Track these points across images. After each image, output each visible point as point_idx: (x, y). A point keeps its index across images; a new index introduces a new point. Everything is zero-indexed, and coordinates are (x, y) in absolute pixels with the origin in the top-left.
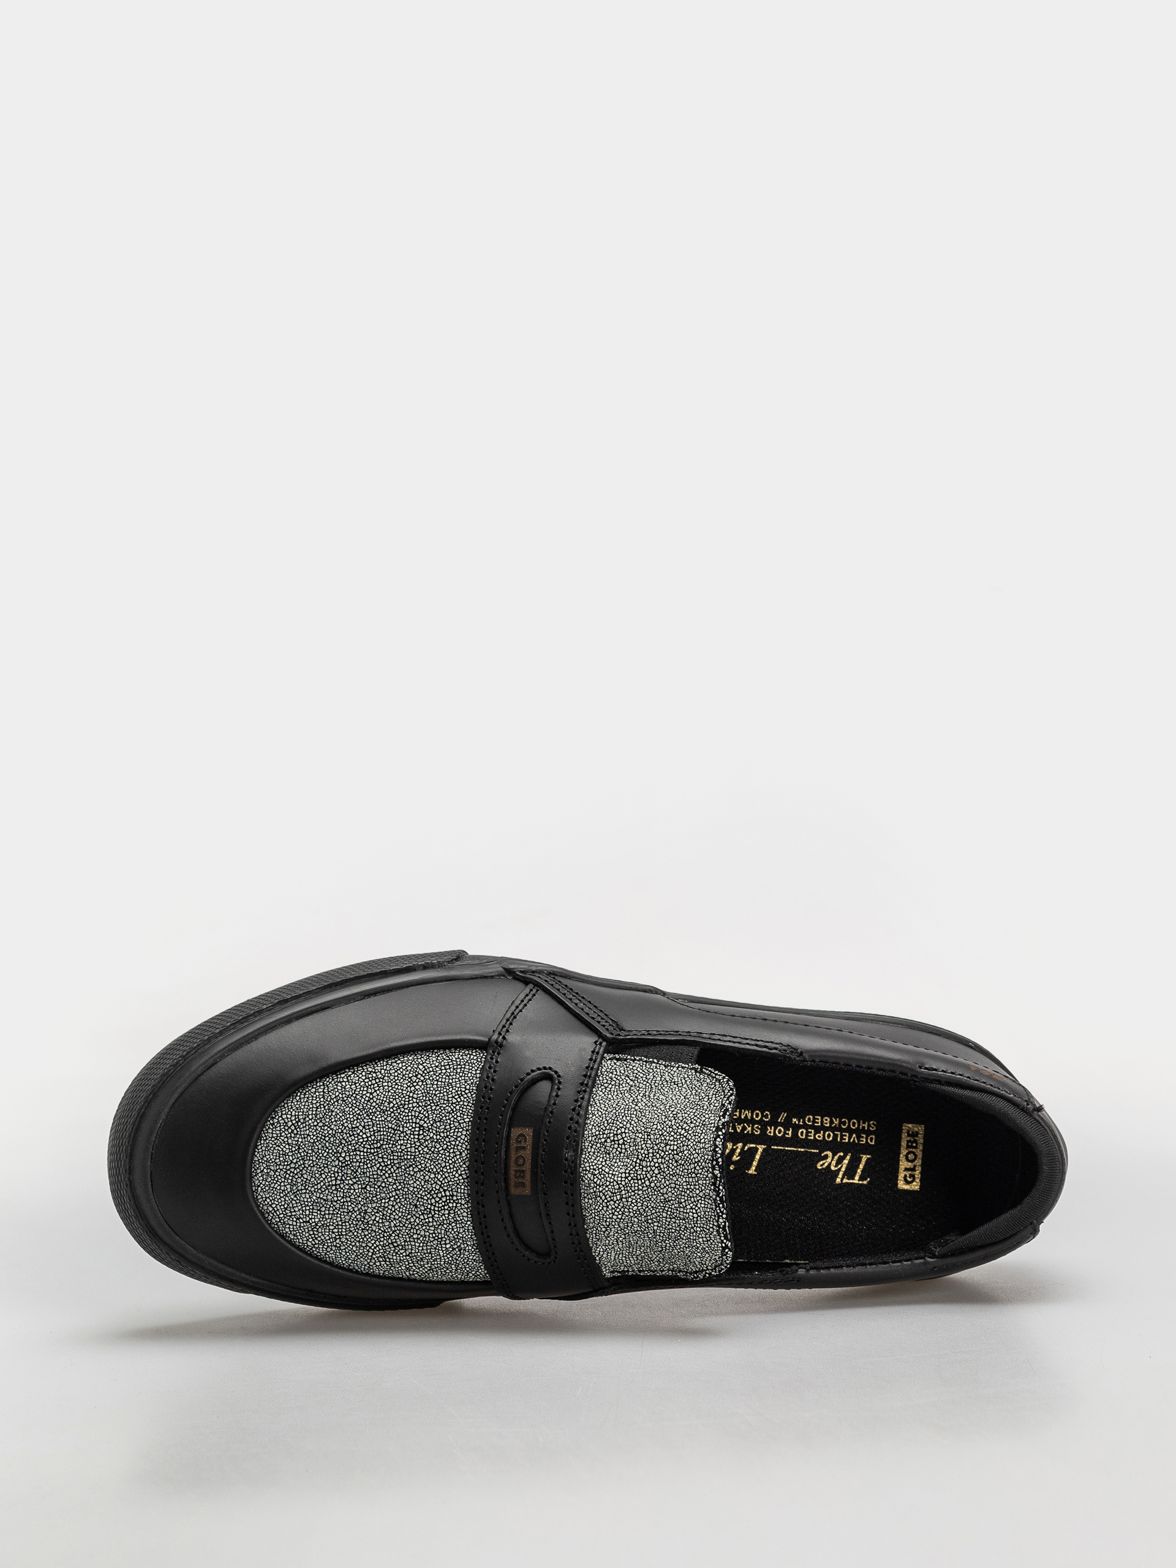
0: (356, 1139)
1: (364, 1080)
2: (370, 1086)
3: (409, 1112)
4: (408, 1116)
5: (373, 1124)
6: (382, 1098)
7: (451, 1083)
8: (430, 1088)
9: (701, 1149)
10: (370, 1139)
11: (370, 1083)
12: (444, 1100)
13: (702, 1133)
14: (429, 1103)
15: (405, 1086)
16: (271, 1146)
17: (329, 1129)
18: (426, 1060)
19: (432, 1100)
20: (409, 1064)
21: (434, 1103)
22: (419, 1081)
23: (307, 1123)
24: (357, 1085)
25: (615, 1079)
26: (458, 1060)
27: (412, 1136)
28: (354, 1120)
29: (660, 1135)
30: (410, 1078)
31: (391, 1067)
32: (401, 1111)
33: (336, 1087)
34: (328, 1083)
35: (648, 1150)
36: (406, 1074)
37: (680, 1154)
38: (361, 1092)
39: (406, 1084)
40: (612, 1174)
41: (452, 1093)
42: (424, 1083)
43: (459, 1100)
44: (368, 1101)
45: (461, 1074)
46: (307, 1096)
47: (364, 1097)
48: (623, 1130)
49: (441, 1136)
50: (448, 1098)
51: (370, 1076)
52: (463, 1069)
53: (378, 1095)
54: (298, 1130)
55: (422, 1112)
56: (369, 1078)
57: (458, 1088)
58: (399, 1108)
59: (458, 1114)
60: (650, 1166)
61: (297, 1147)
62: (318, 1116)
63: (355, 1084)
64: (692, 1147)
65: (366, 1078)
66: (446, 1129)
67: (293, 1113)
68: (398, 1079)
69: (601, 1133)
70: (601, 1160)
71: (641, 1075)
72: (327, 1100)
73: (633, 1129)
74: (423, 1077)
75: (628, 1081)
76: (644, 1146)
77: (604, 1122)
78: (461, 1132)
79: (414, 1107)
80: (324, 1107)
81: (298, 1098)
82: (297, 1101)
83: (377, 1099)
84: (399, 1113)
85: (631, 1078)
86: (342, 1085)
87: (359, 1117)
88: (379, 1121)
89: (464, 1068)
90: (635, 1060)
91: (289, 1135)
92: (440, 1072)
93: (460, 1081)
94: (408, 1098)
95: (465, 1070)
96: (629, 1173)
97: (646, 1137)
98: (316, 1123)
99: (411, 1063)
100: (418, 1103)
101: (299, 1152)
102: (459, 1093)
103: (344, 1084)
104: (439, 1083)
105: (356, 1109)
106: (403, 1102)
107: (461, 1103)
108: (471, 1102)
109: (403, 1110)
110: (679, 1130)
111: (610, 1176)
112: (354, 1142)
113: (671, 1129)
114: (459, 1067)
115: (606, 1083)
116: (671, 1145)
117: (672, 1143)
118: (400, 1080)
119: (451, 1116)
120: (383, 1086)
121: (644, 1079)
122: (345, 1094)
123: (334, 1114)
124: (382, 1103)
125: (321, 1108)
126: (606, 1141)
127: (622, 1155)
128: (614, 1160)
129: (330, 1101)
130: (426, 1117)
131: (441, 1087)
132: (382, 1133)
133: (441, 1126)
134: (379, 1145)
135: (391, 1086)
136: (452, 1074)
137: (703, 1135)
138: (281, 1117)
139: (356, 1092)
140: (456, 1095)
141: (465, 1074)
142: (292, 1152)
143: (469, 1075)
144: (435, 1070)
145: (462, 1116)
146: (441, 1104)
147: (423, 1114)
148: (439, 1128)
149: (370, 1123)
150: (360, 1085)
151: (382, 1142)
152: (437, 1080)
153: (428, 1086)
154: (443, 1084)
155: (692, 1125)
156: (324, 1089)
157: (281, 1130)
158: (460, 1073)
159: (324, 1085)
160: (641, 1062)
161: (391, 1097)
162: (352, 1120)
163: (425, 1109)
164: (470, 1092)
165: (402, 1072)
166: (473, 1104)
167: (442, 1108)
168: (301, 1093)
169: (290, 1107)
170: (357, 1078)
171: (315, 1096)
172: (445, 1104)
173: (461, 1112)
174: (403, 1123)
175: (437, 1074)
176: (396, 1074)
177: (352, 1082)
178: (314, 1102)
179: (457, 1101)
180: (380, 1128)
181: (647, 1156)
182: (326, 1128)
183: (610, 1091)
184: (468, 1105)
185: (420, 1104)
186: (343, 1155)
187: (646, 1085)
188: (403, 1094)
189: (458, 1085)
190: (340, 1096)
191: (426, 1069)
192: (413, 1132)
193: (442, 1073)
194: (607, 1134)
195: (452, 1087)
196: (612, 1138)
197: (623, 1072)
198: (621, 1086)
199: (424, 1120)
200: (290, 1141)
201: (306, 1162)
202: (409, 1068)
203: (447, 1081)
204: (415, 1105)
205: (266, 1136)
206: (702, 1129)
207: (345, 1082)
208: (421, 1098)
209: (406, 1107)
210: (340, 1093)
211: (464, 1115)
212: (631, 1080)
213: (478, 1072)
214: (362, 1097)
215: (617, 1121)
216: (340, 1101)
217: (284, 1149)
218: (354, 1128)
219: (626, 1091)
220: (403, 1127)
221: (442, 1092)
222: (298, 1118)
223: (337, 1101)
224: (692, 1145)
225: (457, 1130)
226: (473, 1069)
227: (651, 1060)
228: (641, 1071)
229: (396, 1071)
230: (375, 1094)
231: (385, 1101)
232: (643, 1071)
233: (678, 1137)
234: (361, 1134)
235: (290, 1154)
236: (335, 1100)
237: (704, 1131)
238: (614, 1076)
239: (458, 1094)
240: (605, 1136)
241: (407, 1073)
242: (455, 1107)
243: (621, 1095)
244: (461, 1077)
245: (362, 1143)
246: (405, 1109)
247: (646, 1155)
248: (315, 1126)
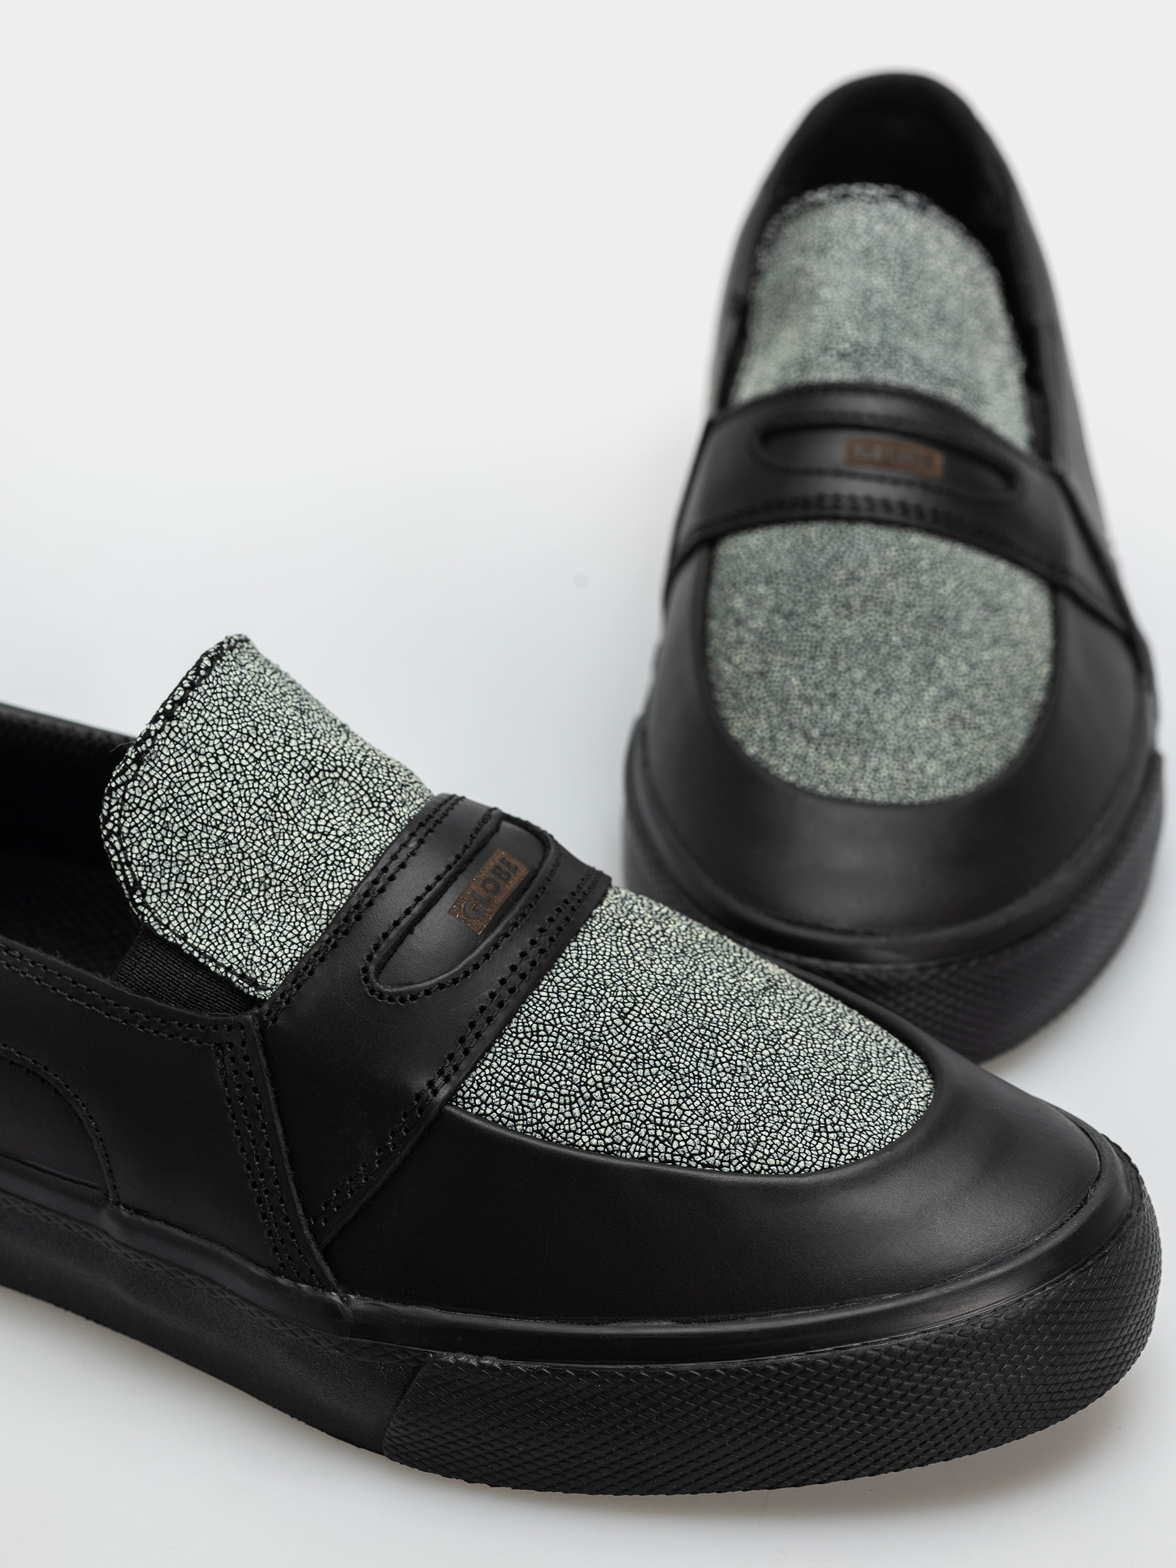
0: (734, 1058)
1: (680, 1134)
2: (673, 1119)
3: (631, 1046)
4: (635, 1041)
5: (697, 1062)
6: (665, 1089)
7: (541, 1060)
8: (578, 1068)
9: (211, 712)
10: (713, 1046)
11: (672, 1123)
12: (565, 1037)
13: (195, 734)
14: (592, 1044)
15: (617, 1090)
16: (878, 1128)
17: (773, 1094)
18: (562, 1123)
19: (584, 1047)
20: (593, 1127)
21: (583, 1039)
22: (591, 1087)
23: (804, 1121)
24: (694, 1131)
25: (277, 944)
26: (510, 1098)
27: (643, 1012)
28: (725, 1083)
29: (258, 781)
30: (603, 1100)
31: (625, 1135)
32: (644, 1054)
33: (732, 1147)
34: (742, 1159)
35: (290, 776)
36: (607, 1110)
37: (245, 731)
38: (694, 1117)
39: (614, 1092)
40: (361, 788)
41: (547, 1042)
42: (584, 1079)
43: (541, 1027)
44: (688, 1097)
45: (517, 1069)
46: (784, 1158)
47: (692, 1107)
48: (309, 837)
49: (598, 991)
50: (557, 1038)
51: (667, 1135)
52: (510, 1077)
53: (669, 1098)
54: (822, 1121)
55: (610, 1036)
56: (671, 1132)
57: (532, 1047)
58: (644, 1059)
59: (553, 1006)
60: (299, 755)
61: (836, 1102)
62: (781, 1119)
63: (697, 1135)
64: (223, 725)
65: (676, 1134)
66: (584, 996)
67: (819, 1146)
68: (625, 1106)
69: (346, 850)
70: (366, 820)
71: (231, 935)
72: (756, 1133)
73: (293, 831)
74: (580, 1092)
75: (257, 932)
76: (292, 787)
77: (333, 863)
78: (562, 982)
79: (620, 1049)
80: (764, 1126)
81: (802, 1164)
82: (805, 1159)
83: (673, 1092)
84: (648, 1052)
85: (250, 936)
86: (719, 1143)
87: (714, 1082)
88: (686, 1060)
89: (506, 1078)
90: (228, 969)
91: (840, 1123)
92: (549, 1088)
93: (524, 1059)
94: (622, 1067)
95: (506, 1074)
96: (336, 770)
97: (281, 796)
98: (790, 1113)
99: (589, 1128)
100: (610, 1052)
101: (836, 1095)
102: (535, 1038)
103: (716, 1144)
104: (559, 1068)
105: (714, 1096)
106: (634, 1065)
107: (540, 1020)
108: (522, 1017)
109: (640, 1054)
110: (226, 765)
111: (365, 788)
112: (741, 1057)
113: (238, 777)
114: (514, 1085)
115: (293, 943)
116: (252, 755)
117: (247, 755)
118: (622, 1103)
119: (567, 1010)
120: (654, 1108)
121: (230, 925)
122: (721, 1128)
123: (754, 1109)
124: (668, 1082)
125: (771, 1128)
126: (345, 835)
127: (331, 808)
128: (347, 808)
129: (751, 1129)
130: (608, 1026)
131: (560, 1060)
132: (690, 1041)
133: (590, 1004)
134: (703, 1031)
135: (641, 1100)
136: (532, 1076)
137: (195, 730)
138: (841, 1153)
139: (702, 1120)
140: (542, 1036)
141: (510, 1067)
142: (846, 1102)
143: (504, 1063)
144: (557, 1095)
145: (548, 1003)
146: (573, 1034)
147: (610, 1033)
148: (595, 1002)
149: (702, 1065)
150: (691, 1129)
151: (696, 1031)
152: (561, 1074)
153: (579, 1072)
154: (554, 1065)
155: (202, 759)
156: (752, 1154)
157: (851, 1137)
158: (518, 1073)
159: (750, 1161)
160: (219, 960)
161: (648, 1083)
162: (728, 1086)
163: (602, 1038)
164: (517, 1033)
165: (612, 1116)
166: (522, 1013)
167: (574, 1026)
168: (792, 1170)
169: (821, 1158)
170: (690, 1142)
171: (772, 1151)
172: (567, 1030)
173: (547, 1008)
174: (649, 1036)
175: (556, 1085)
176: (623, 1117)
177: (701, 1140)
178: (776, 1141)
179: (545, 1025)
180: (688, 1050)
181: (295, 770)
182: (776, 1099)
183: (295, 927)
184: (531, 1014)
185: (607, 1049)
186: (766, 1052)
187: (233, 913)
188: (628, 1078)
189: (531, 1051)
190: (730, 1128)
191: (571, 1103)
192: (638, 1017)
193: (547, 1085)
194: (338, 842)
195: (542, 1052)
196: (333, 832)
197: (258, 953)
198: (273, 928)
199: (613, 1023)
200: (844, 1115)
201: (830, 1078)
202: (597, 1118)
203: (545, 1067)
204: (617, 1052)
205: (880, 1143)
206: (191, 742)
207: (711, 1146)
208: (601, 1057)
209: (632, 1056)
210: (729, 1133)
211: (544, 1003)
212: (251, 932)
213: (487, 1063)
214: (696, 1108)
215: (310, 855)
216: (736, 1120)
217: (858, 1111)
218: (730, 1073)
219: (270, 916)
220: (651, 1031)
221: (562, 1052)
222: (815, 1136)
223: (739, 1123)
224: (220, 729)
225: (567, 987)
226: (493, 1071)
227: (202, 960)
228: (228, 943)
229: (621, 1122)
230: (673, 1102)
231: (661, 1081)
232: (224, 942)
233: (233, 756)
234: (723, 1060)
235: (852, 1101)
236: (742, 1127)
237: (190, 735)
238: (275, 950)
239: (538, 1036)
240: (342, 842)
241: (603, 1111)
242: (554, 1019)
243: (282, 910)
244: (519, 1065)
245: (728, 1048)
246: (635, 1053)
247: (296, 773)
248: (791, 1110)
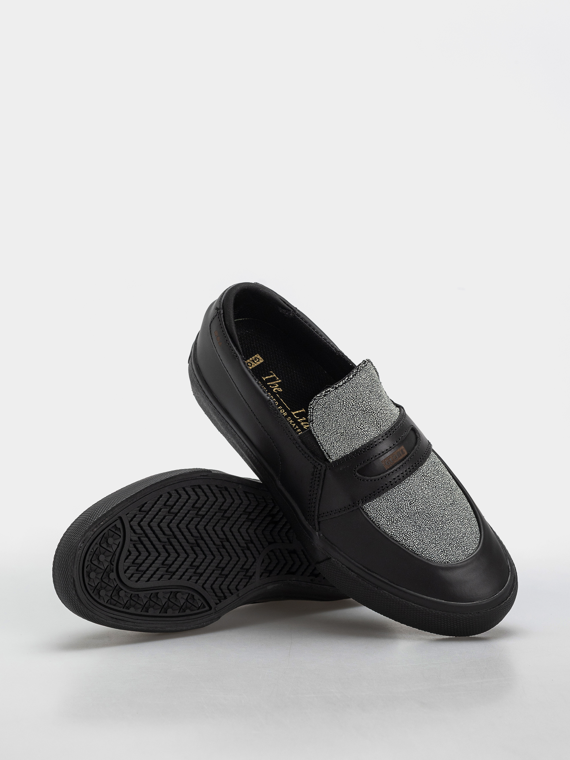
0: (432, 525)
1: (409, 540)
2: (410, 535)
3: (409, 513)
4: (410, 512)
5: (422, 523)
6: (411, 527)
7: (386, 507)
8: (394, 513)
9: (347, 390)
10: (428, 520)
11: (409, 536)
12: (394, 504)
13: (341, 394)
14: (400, 508)
15: (400, 523)
16: (457, 555)
17: (436, 538)
18: (384, 524)
19: (398, 508)
20: (390, 529)
21: (398, 506)
22: (395, 519)
23: (440, 548)
24: (413, 541)
25: (338, 450)
26: (375, 513)
27: (416, 505)
28: (426, 531)
29: (351, 411)
30: (396, 524)
31: (397, 534)
32: (411, 516)
33: (420, 548)
34: (421, 552)
35: (359, 411)
36: (396, 526)
37: (353, 397)
38: (415, 537)
39: (399, 523)
40: (376, 419)
41: (390, 503)
42: (394, 517)
43: (390, 499)
44: (416, 531)
45: (380, 507)
46: (431, 556)
47: (415, 534)
48: (357, 428)
49: (408, 495)
50: (392, 503)
51: (406, 539)
52: (377, 508)
53: (411, 530)
54: (445, 549)
55: (405, 508)
56: (407, 539)
57: (386, 503)
58: (410, 518)
59: (395, 494)
60: (364, 406)
61: (451, 545)
62: (435, 545)
63: (413, 542)
64: (348, 394)
65: (408, 539)
66: (404, 495)
67: (441, 556)
68: (400, 527)
69: (364, 435)
70: (373, 428)
71: (329, 442)
72: (427, 547)
73: (354, 425)
74: (391, 519)
75: (335, 444)
76: (358, 414)
77: (360, 437)
78: (401, 488)
79: (406, 513)
80: (430, 546)
81: (434, 559)
82: (435, 558)
83: (413, 529)
84: (412, 516)
85: (333, 445)
86: (417, 546)
87: (424, 530)
88: (420, 521)
89: (376, 508)
90: (325, 450)
91: (449, 551)
92: (385, 515)
93: (383, 505)
94: (404, 517)
95: (377, 507)
96: (371, 413)
97: (355, 416)
98: (438, 544)
99: (389, 529)
100: (403, 512)
101: (452, 543)
102: (387, 501)
103: (416, 546)
104: (389, 511)
105: (422, 533)
106: (407, 518)
107: (391, 497)
108: (387, 494)
109: (410, 516)
110: (345, 404)
111: (377, 419)
112: (433, 525)
113: (346, 408)
114: (377, 510)
115: (342, 451)
116: (352, 403)
117: (351, 403)
118: (400, 526)
119: (398, 497)
120: (406, 531)
121: (330, 440)
122: (420, 542)
123: (430, 540)
124: (413, 526)
125: (431, 547)
126: (366, 431)
127: (366, 421)
128: (370, 423)
129: (426, 545)
130: (406, 505)
131: (390, 509)
132: (423, 517)
133: (404, 498)
134: (428, 515)
135: (404, 527)
136: (382, 510)
137: (341, 393)
138: (445, 559)
139: (416, 538)
140: (389, 501)
141: (378, 505)
142: (453, 546)
143: (378, 504)
144: (386, 517)
145: (395, 493)
146: (397, 504)
147: (405, 507)
148: (406, 497)
149: (423, 524)
150: (413, 540)
151: (426, 514)
152: (389, 513)
153: (394, 514)
154: (389, 510)
155: (340, 401)
156: (424, 552)
157: (449, 556)
158: (379, 508)
159: (422, 553)
160: (324, 447)
161: (408, 524)
162: (427, 532)
163: (403, 508)
164: (384, 498)
165: (396, 529)
166: (387, 493)
167: (398, 502)
168: (431, 559)
169: (439, 559)
170: (411, 543)
171: (429, 553)
172: (395, 502)
173: (394, 494)
174: (414, 512)
175: (387, 515)
176: (398, 530)
177: (414, 543)
178: (431, 551)
179: (391, 499)
180: (422, 519)
181: (361, 410)
182: (436, 539)
183: (344, 448)
184: (389, 494)
185: (403, 511)
186: (440, 526)
187: (332, 437)
188: (404, 521)
189: (385, 504)
190: (422, 543)
191: (388, 521)
192: (414, 506)
193: (385, 514)
194: (363, 432)
195: (387, 505)
196: (363, 429)
197: (333, 450)
198: (339, 445)
199: (407, 505)
200: (451, 549)
201: (453, 537)
202: (392, 527)
203: (386, 509)
204: (404, 513)
205: (455, 560)
206: (339, 396)
207: (415, 546)
208: (400, 513)
209: (408, 516)
210: (421, 544)
211: (394, 493)
212: (334, 444)
213: (374, 502)
214: (416, 535)
215: (355, 433)
216: (424, 542)
217: (455, 549)
218: (429, 529)
219: (340, 442)
220: (415, 511)
221: (392, 507)
222: (441, 553)
223: (424, 543)
224: (347, 395)
225: (401, 491)
226: (374, 504)
227: (320, 445)
228: (327, 444)
229: (397, 531)
230: (412, 531)
231: (411, 525)
232: (327, 443)
233: (347, 403)
234: (429, 524)
235: (455, 546)
236: (425, 544)
237: (340, 394)
238: (337, 451)
239: (388, 501)
240: (364, 433)
241: (395, 526)
242: (394, 498)
243: (343, 442)
244: (381, 506)
245: (432, 522)
246: (409, 515)
247: (361, 411)
248: (439, 544)
